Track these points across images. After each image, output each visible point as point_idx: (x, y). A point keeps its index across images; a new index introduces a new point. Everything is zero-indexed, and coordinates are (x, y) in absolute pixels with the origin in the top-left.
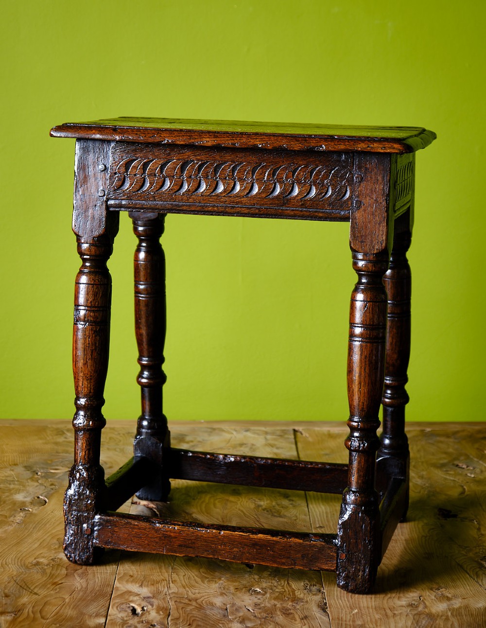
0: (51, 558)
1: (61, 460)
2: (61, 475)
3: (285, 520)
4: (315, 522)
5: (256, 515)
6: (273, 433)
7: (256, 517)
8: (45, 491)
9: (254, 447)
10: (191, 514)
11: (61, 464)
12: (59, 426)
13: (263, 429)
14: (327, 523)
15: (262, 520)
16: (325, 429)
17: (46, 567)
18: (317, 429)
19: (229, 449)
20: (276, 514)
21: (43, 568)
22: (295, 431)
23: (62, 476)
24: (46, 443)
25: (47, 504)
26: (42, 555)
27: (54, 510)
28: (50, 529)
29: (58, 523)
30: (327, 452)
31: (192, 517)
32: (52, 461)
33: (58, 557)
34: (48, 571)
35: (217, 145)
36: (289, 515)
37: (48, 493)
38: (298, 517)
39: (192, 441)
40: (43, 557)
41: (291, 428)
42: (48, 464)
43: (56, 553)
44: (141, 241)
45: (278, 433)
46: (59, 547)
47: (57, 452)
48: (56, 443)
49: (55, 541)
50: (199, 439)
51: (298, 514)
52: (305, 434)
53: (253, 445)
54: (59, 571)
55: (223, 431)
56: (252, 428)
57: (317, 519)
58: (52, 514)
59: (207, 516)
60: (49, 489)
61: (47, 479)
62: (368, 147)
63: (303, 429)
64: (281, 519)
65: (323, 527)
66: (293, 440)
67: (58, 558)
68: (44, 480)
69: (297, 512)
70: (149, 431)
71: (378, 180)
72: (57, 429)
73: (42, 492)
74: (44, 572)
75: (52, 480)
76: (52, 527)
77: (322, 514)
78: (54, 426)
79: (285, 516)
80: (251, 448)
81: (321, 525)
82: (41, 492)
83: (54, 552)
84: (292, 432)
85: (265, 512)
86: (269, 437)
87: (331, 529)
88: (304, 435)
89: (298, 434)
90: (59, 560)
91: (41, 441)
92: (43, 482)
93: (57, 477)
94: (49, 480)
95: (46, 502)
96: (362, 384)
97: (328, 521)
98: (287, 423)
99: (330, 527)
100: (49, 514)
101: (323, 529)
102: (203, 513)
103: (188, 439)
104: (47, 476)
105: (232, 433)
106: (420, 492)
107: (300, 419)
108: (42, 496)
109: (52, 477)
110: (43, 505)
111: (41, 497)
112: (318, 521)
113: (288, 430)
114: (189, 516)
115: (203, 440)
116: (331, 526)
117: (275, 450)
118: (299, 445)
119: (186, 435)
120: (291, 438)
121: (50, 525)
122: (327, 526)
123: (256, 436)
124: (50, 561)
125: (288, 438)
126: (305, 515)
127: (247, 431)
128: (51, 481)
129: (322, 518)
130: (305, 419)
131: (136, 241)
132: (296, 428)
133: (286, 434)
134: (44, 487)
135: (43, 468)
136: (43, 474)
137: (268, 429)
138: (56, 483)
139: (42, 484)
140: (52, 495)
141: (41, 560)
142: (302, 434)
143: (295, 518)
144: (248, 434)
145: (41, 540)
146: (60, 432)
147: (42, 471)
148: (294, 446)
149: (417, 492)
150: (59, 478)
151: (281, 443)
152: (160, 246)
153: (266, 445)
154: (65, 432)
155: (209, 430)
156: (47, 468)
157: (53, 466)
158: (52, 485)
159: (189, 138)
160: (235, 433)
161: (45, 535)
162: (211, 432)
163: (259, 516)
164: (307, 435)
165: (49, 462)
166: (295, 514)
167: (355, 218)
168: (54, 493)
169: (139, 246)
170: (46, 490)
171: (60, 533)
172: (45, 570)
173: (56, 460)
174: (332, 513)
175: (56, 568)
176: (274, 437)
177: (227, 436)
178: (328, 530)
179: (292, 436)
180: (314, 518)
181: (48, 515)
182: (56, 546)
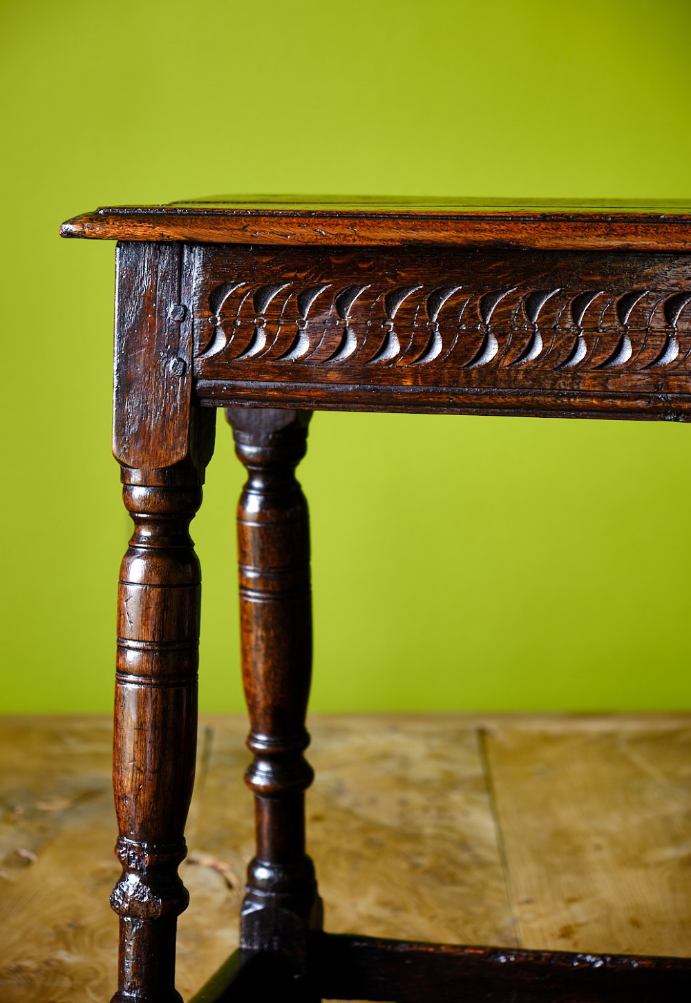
9: (406, 762)
13: (423, 727)
18: (521, 727)
22: (482, 733)
41: (475, 726)
44: (252, 475)
53: (404, 758)
56: (403, 727)
70: (273, 895)
80: (401, 765)
86: (434, 742)
89: (488, 739)
131: (242, 474)
137: (433, 728)
152: (297, 486)
153: (429, 757)
169: (248, 487)
176: (443, 743)
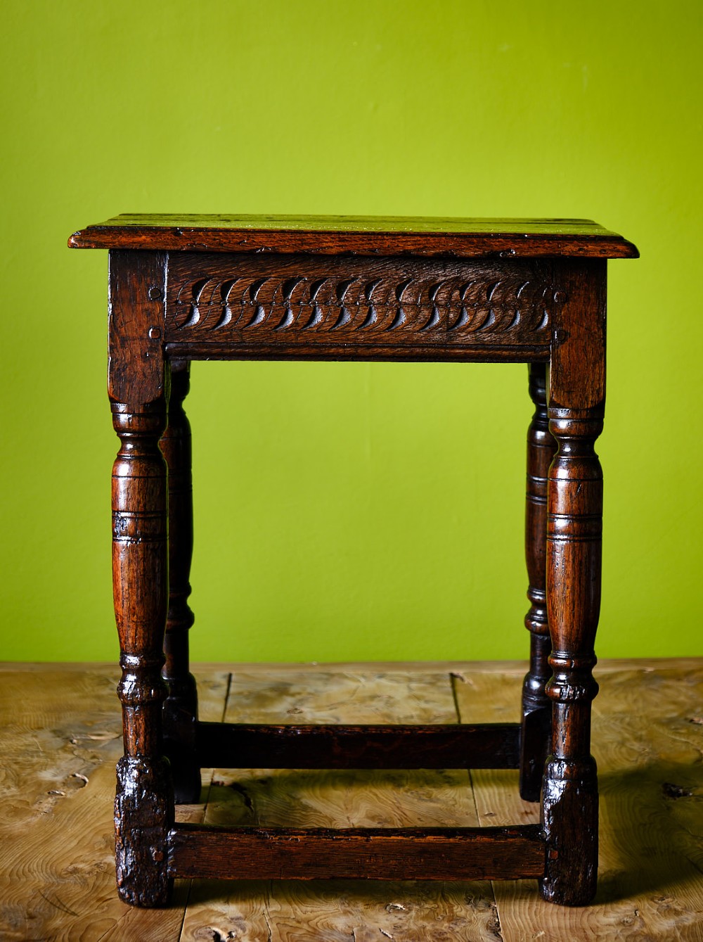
0: (94, 863)
1: (106, 721)
2: (106, 743)
3: (439, 805)
4: (482, 807)
5: (396, 799)
6: (420, 680)
7: (395, 801)
8: (83, 767)
9: (392, 700)
10: (299, 799)
11: (107, 728)
12: (103, 672)
13: (405, 673)
14: (500, 809)
15: (405, 806)
16: (498, 672)
17: (87, 876)
18: (485, 672)
19: (355, 704)
20: (425, 798)
21: (83, 877)
22: (453, 676)
23: (108, 744)
24: (84, 697)
25: (86, 785)
26: (82, 859)
27: (97, 794)
28: (92, 821)
29: (104, 812)
30: (500, 705)
31: (301, 803)
32: (92, 723)
33: (105, 861)
34: (91, 881)
35: (345, 252)
36: (444, 798)
37: (88, 770)
38: (457, 800)
39: (299, 694)
40: (83, 862)
41: (447, 672)
42: (87, 727)
43: (101, 855)
45: (428, 679)
46: (106, 847)
47: (100, 710)
48: (99, 697)
49: (99, 838)
50: (310, 690)
51: (457, 797)
52: (467, 680)
53: (390, 697)
54: (106, 882)
55: (346, 677)
56: (390, 673)
57: (485, 803)
58: (95, 799)
59: (323, 802)
60: (90, 764)
61: (86, 750)
62: (580, 250)
63: (465, 673)
64: (432, 805)
65: (495, 815)
66: (450, 690)
67: (105, 863)
68: (82, 750)
69: (456, 795)
71: (589, 299)
72: (99, 677)
73: (79, 768)
74: (85, 883)
75: (93, 750)
76: (96, 819)
77: (492, 796)
78: (95, 672)
79: (438, 799)
80: (387, 703)
81: (492, 812)
82: (77, 768)
83: (98, 854)
84: (448, 678)
85: (409, 794)
86: (414, 685)
87: (506, 818)
88: (466, 682)
89: (458, 680)
90: (106, 865)
91: (75, 695)
92: (81, 754)
93: (101, 746)
94: (90, 751)
95: (85, 782)
96: (576, 603)
97: (502, 806)
98: (441, 665)
99: (504, 814)
100: (91, 800)
101: (494, 817)
102: (317, 797)
103: (293, 689)
104: (86, 744)
105: (359, 681)
106: (637, 761)
107: (461, 658)
108: (79, 773)
109: (93, 747)
110: (82, 787)
111: (77, 775)
112: (487, 806)
113: (442, 675)
114: (296, 802)
115: (316, 691)
116: (507, 813)
117: (423, 705)
118: (460, 696)
119: (290, 685)
120: (445, 687)
121: (92, 815)
122: (500, 813)
123: (395, 684)
124: (93, 867)
125: (442, 687)
126: (467, 798)
127: (381, 676)
128: (92, 752)
129: (494, 802)
130: (469, 658)
132: (455, 672)
133: (439, 680)
134: (82, 761)
135: (80, 734)
136: (80, 743)
137: (413, 674)
138: (100, 755)
139: (78, 757)
140: (94, 772)
141: (81, 866)
142: (462, 679)
143: (454, 803)
144: (384, 681)
145: (80, 837)
146: (104, 681)
147: (79, 737)
148: (451, 698)
149: (633, 761)
150: (103, 748)
151: (433, 694)
153: (409, 697)
154: (111, 680)
155: (325, 677)
156: (86, 734)
157: (95, 730)
158: (94, 757)
159: (300, 242)
160: (363, 680)
161: (85, 830)
162: (327, 679)
163: (400, 801)
164: (471, 682)
165: (89, 724)
166: (453, 796)
167: (559, 357)
168: (96, 770)
170: (85, 765)
171: (107, 826)
172: (86, 879)
173: (99, 722)
174: (508, 794)
175: (102, 877)
176: (422, 685)
177: (352, 685)
178: (501, 817)
179: (449, 684)
180: (481, 801)
181: (89, 801)
182: (102, 846)
